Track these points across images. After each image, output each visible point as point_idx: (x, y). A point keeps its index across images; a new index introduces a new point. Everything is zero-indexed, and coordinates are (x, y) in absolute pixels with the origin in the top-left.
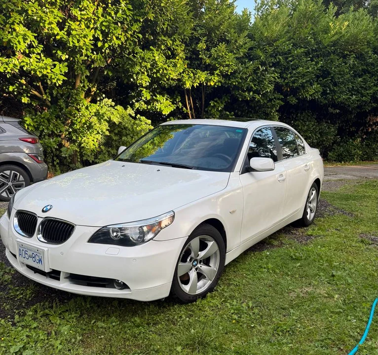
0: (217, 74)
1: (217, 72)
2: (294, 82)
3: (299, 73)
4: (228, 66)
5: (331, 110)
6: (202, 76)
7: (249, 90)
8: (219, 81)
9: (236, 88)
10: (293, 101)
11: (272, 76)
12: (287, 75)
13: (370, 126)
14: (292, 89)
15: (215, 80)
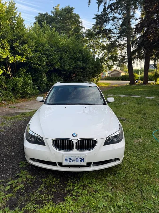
0: (25, 57)
1: (25, 56)
2: (52, 61)
3: (53, 58)
4: (29, 54)
5: (63, 72)
6: (19, 58)
7: (37, 64)
8: (25, 60)
9: (32, 63)
10: (52, 69)
11: (45, 59)
12: (49, 58)
13: (72, 77)
14: (51, 64)
15: (24, 60)
